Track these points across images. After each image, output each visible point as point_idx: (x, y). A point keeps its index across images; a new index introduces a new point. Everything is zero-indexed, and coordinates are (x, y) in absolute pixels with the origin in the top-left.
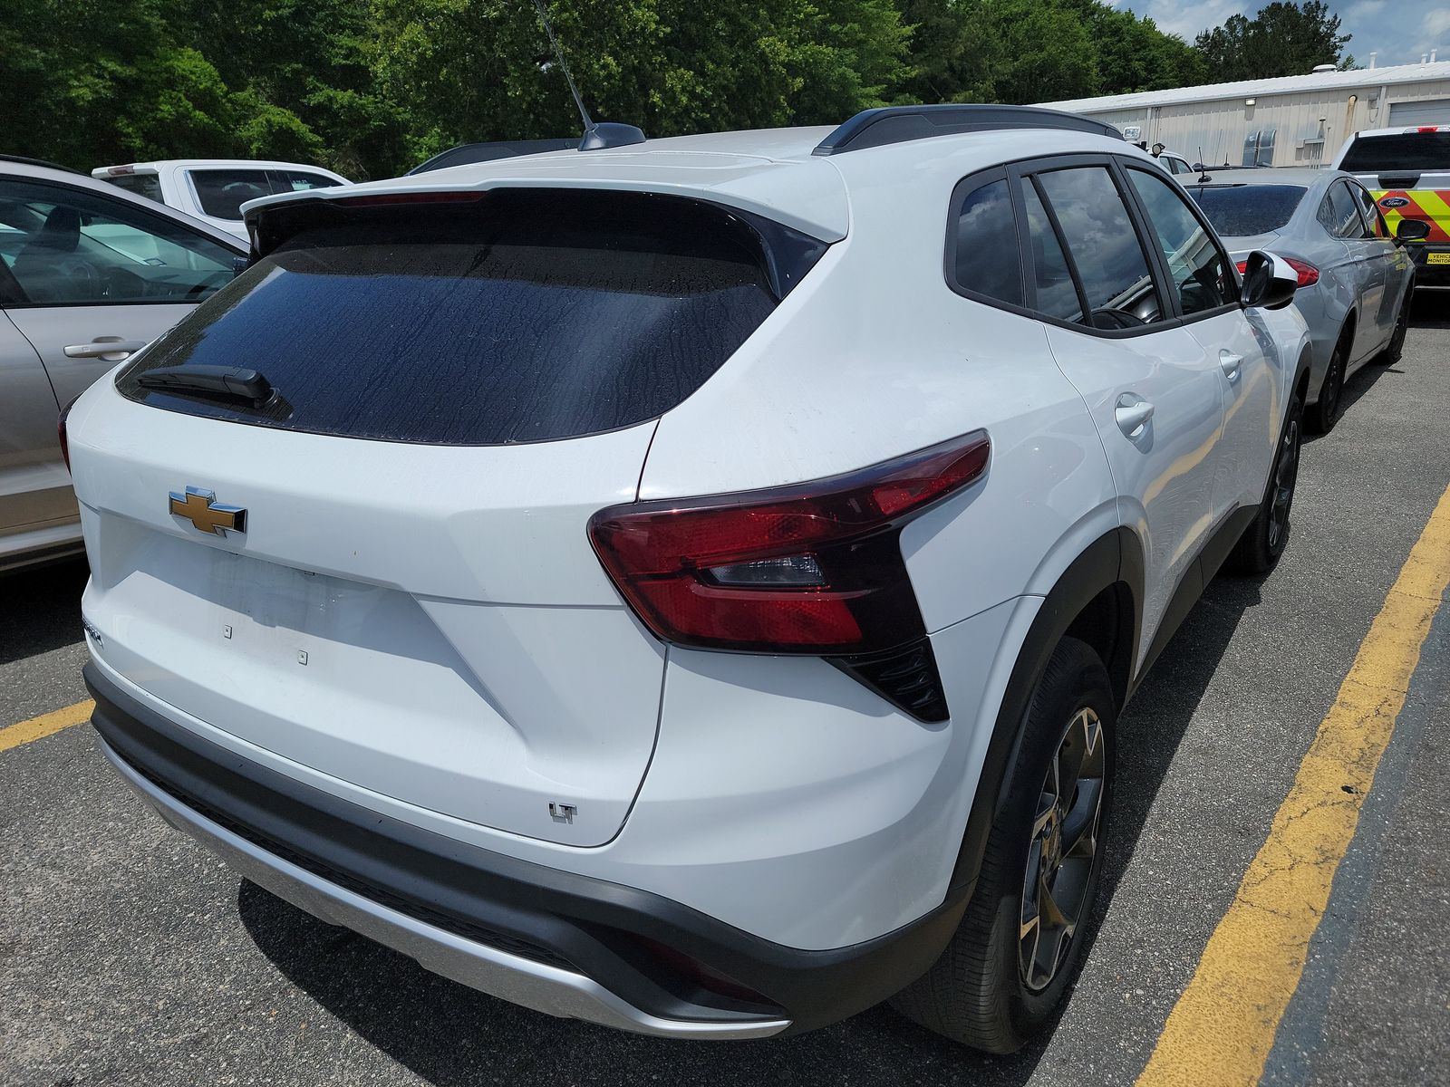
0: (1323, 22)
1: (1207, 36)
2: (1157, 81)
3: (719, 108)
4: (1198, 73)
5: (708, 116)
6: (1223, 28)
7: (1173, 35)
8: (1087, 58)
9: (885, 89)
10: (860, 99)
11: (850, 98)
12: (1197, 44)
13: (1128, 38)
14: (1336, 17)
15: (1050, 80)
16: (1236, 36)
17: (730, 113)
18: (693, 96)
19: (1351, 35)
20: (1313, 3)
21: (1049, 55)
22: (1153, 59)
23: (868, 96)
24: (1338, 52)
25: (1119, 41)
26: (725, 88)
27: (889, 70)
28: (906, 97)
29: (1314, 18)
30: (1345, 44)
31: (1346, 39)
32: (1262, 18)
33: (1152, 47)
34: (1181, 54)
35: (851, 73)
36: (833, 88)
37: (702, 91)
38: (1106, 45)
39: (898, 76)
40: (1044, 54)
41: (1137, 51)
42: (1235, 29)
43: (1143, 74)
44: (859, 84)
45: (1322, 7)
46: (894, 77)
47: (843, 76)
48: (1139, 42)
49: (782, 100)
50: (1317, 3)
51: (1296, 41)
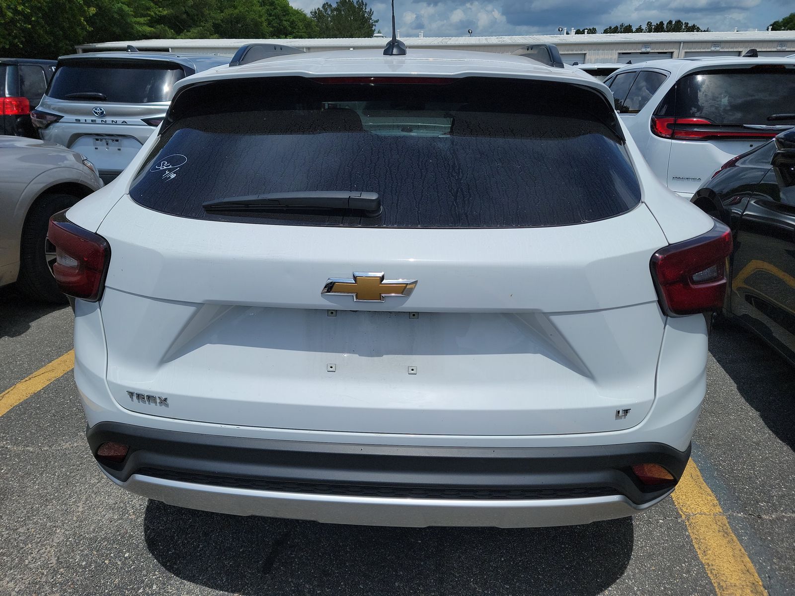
0: (366, 11)
1: (316, 12)
2: (297, 33)
3: (37, 21)
4: (315, 32)
5: (30, 26)
6: (321, 9)
7: (300, 9)
8: (260, 16)
9: (149, 20)
10: (134, 25)
11: (127, 23)
12: (311, 16)
13: (279, 8)
14: (371, 10)
15: (242, 26)
16: (328, 14)
17: (46, 26)
18: (16, 12)
19: (378, 20)
20: (360, 1)
21: (240, 12)
22: (293, 21)
23: (139, 23)
24: (374, 27)
25: (274, 9)
26: (40, 9)
27: (148, 9)
28: (162, 27)
29: (362, 9)
30: (376, 24)
31: (377, 21)
32: (338, 5)
33: (291, 15)
34: (305, 20)
35: (126, 8)
36: (116, 16)
37: (22, 9)
38: (268, 10)
39: (155, 13)
40: (237, 11)
41: (284, 16)
42: (327, 10)
43: (290, 29)
44: (132, 15)
45: (364, 4)
46: (152, 14)
47: (121, 9)
48: (285, 11)
49: (82, 20)
50: (362, 1)
51: (355, 20)
